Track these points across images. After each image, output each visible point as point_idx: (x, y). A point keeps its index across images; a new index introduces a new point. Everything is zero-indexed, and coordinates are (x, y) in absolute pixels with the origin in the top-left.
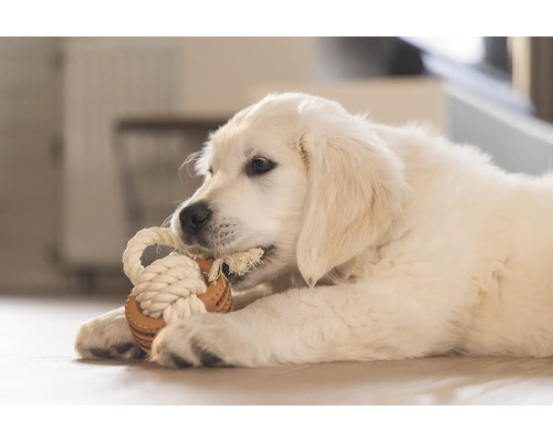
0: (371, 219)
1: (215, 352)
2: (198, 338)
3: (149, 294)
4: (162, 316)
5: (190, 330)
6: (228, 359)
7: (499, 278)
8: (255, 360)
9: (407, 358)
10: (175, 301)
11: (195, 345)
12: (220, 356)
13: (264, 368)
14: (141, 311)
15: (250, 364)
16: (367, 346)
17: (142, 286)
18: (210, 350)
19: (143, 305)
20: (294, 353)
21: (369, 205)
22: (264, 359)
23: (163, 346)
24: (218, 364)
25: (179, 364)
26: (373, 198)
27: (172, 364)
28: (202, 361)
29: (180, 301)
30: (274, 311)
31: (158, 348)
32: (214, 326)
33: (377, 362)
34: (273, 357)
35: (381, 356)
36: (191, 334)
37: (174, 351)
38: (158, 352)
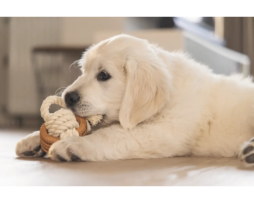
0: (155, 102)
1: (77, 155)
2: (70, 148)
3: (54, 126)
4: (59, 136)
5: (67, 144)
6: (83, 158)
7: (209, 123)
8: (96, 159)
9: (165, 158)
10: (66, 130)
11: (69, 151)
12: (79, 157)
13: (100, 162)
14: (48, 133)
15: (94, 160)
16: (147, 153)
17: (50, 122)
18: (75, 154)
19: (49, 131)
20: (114, 156)
21: (154, 95)
22: (100, 158)
23: (54, 151)
24: (79, 160)
25: (60, 160)
26: (157, 93)
27: (57, 160)
28: (71, 159)
29: (69, 130)
30: (105, 136)
31: (51, 152)
32: (78, 143)
33: (151, 159)
34: (105, 157)
35: (153, 157)
36: (67, 146)
37: (59, 154)
38: (52, 154)
